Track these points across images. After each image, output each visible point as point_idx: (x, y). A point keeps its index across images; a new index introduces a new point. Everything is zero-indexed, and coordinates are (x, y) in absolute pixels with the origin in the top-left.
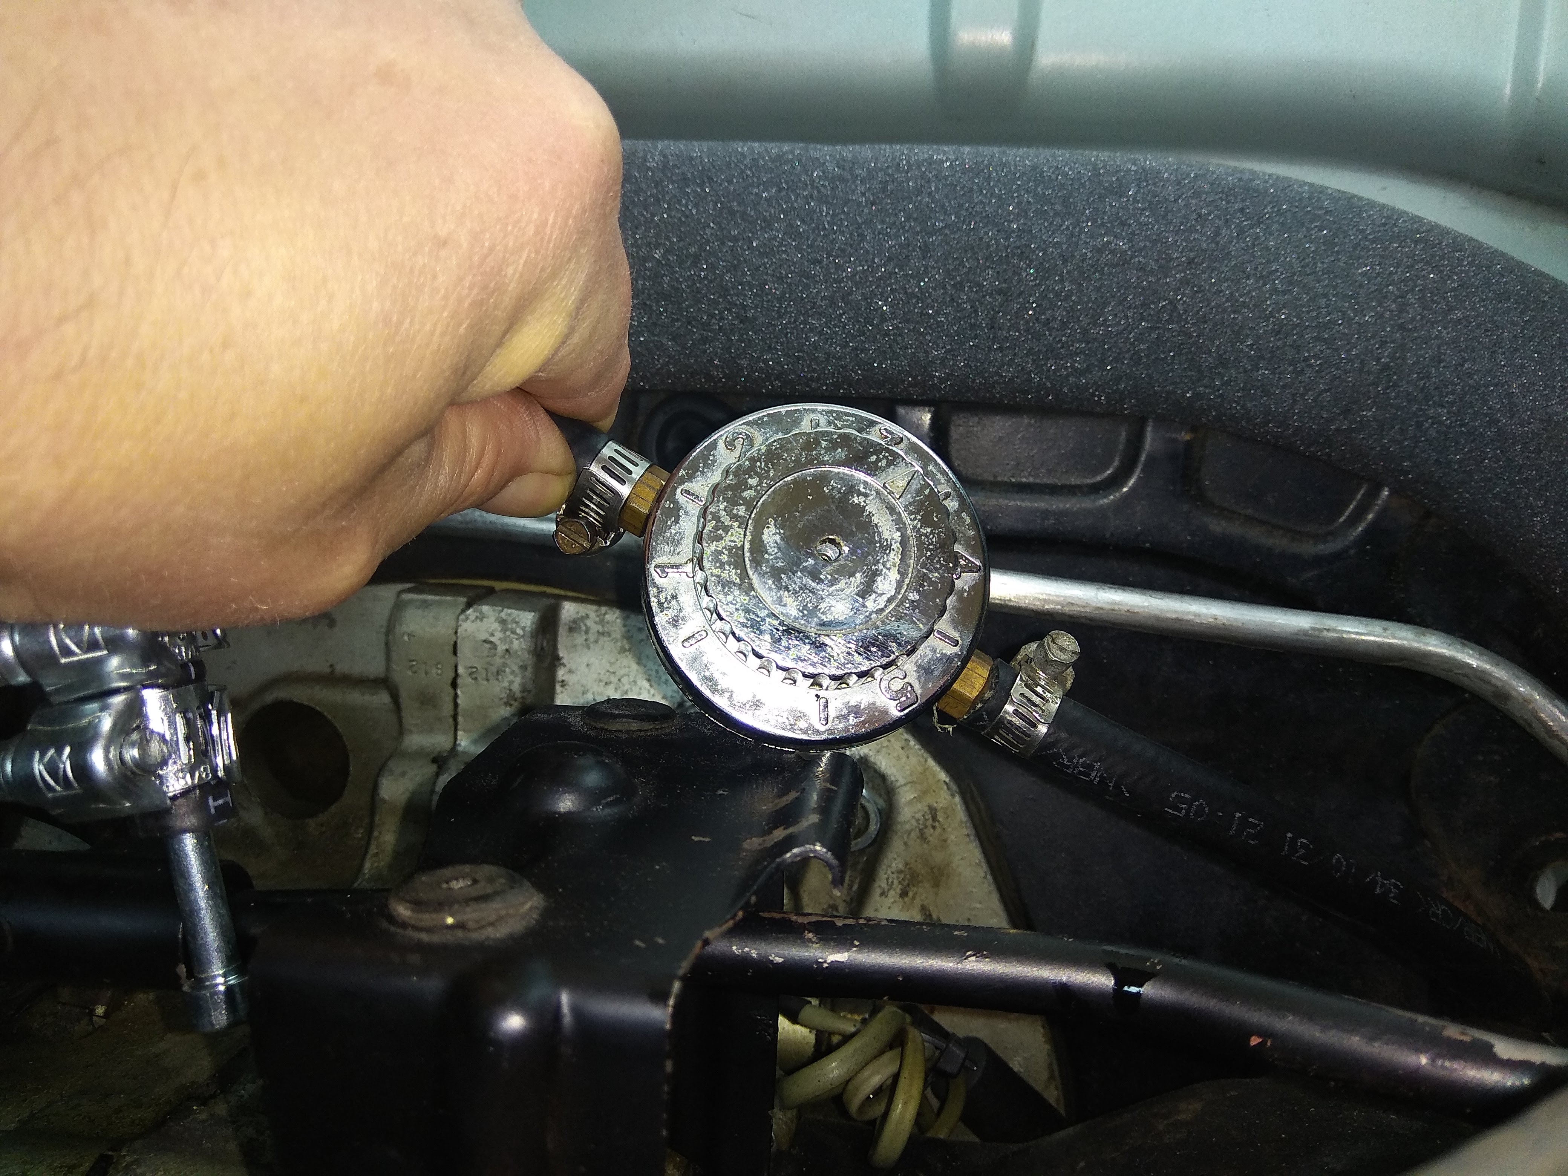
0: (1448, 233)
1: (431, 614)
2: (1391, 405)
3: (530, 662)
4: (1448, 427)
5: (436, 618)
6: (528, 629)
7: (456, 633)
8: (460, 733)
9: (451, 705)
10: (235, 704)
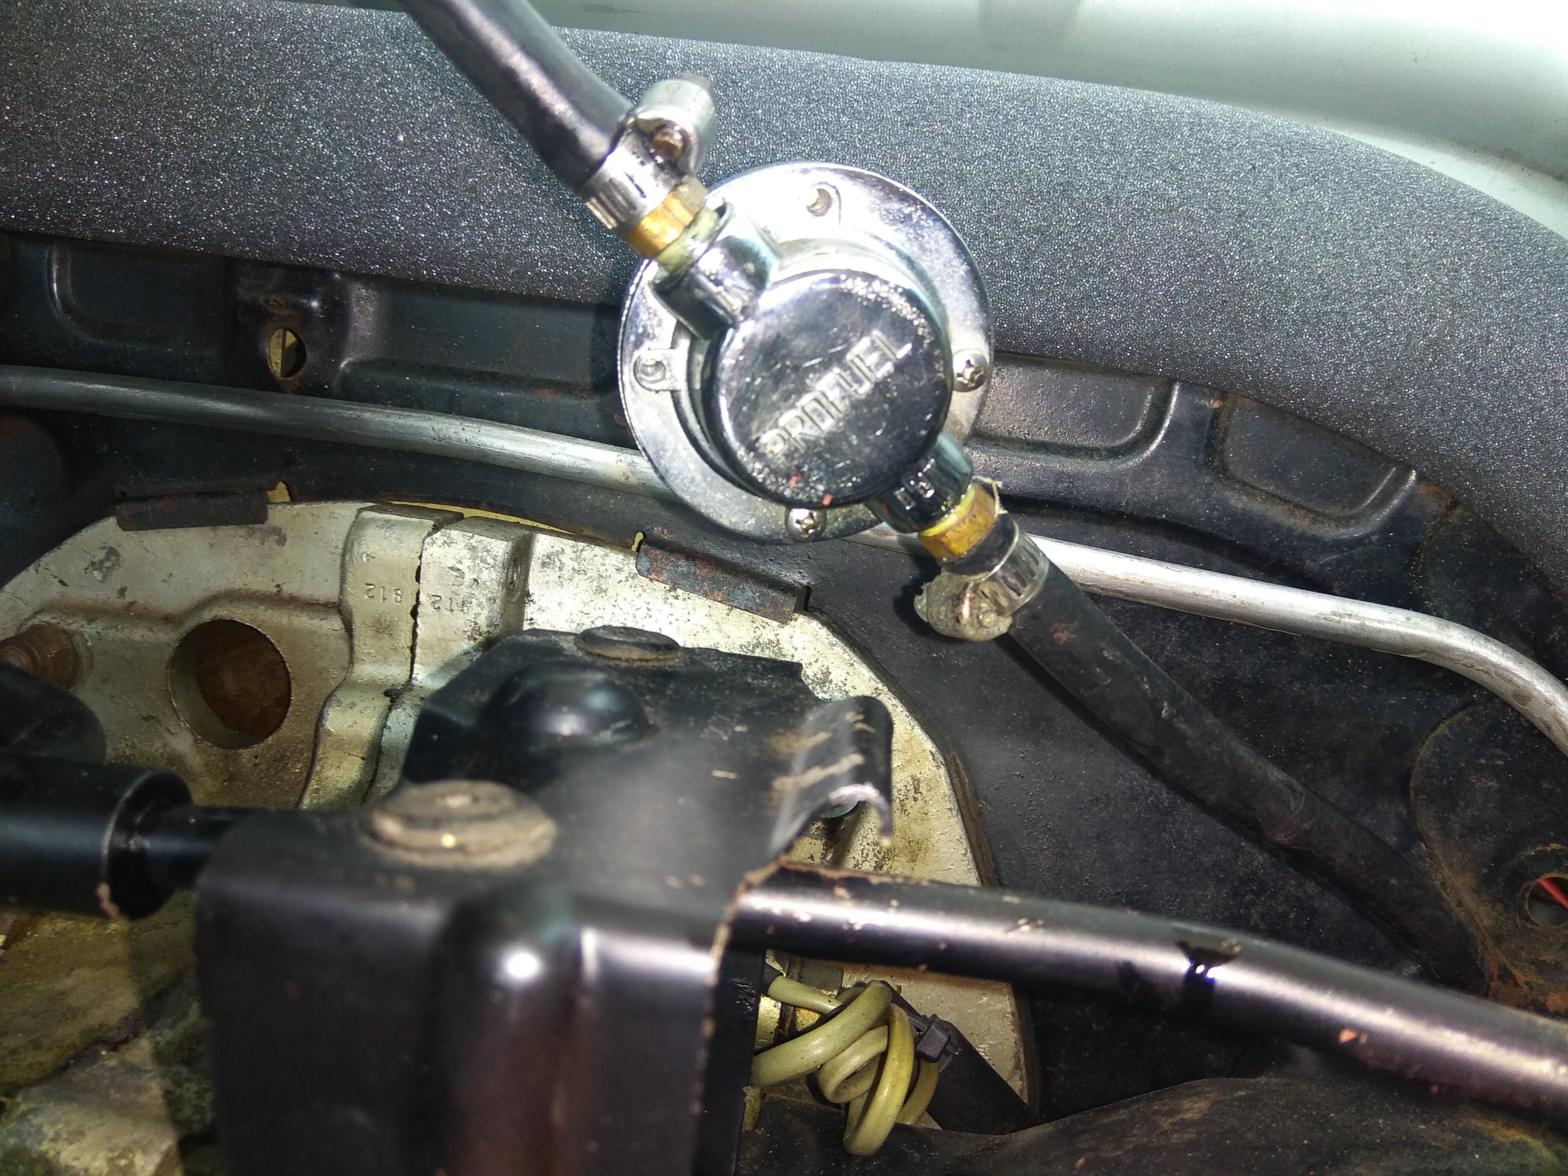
1: (395, 536)
3: (499, 594)
5: (399, 540)
6: (500, 559)
7: (420, 557)
8: (416, 666)
9: (410, 635)
10: (168, 620)
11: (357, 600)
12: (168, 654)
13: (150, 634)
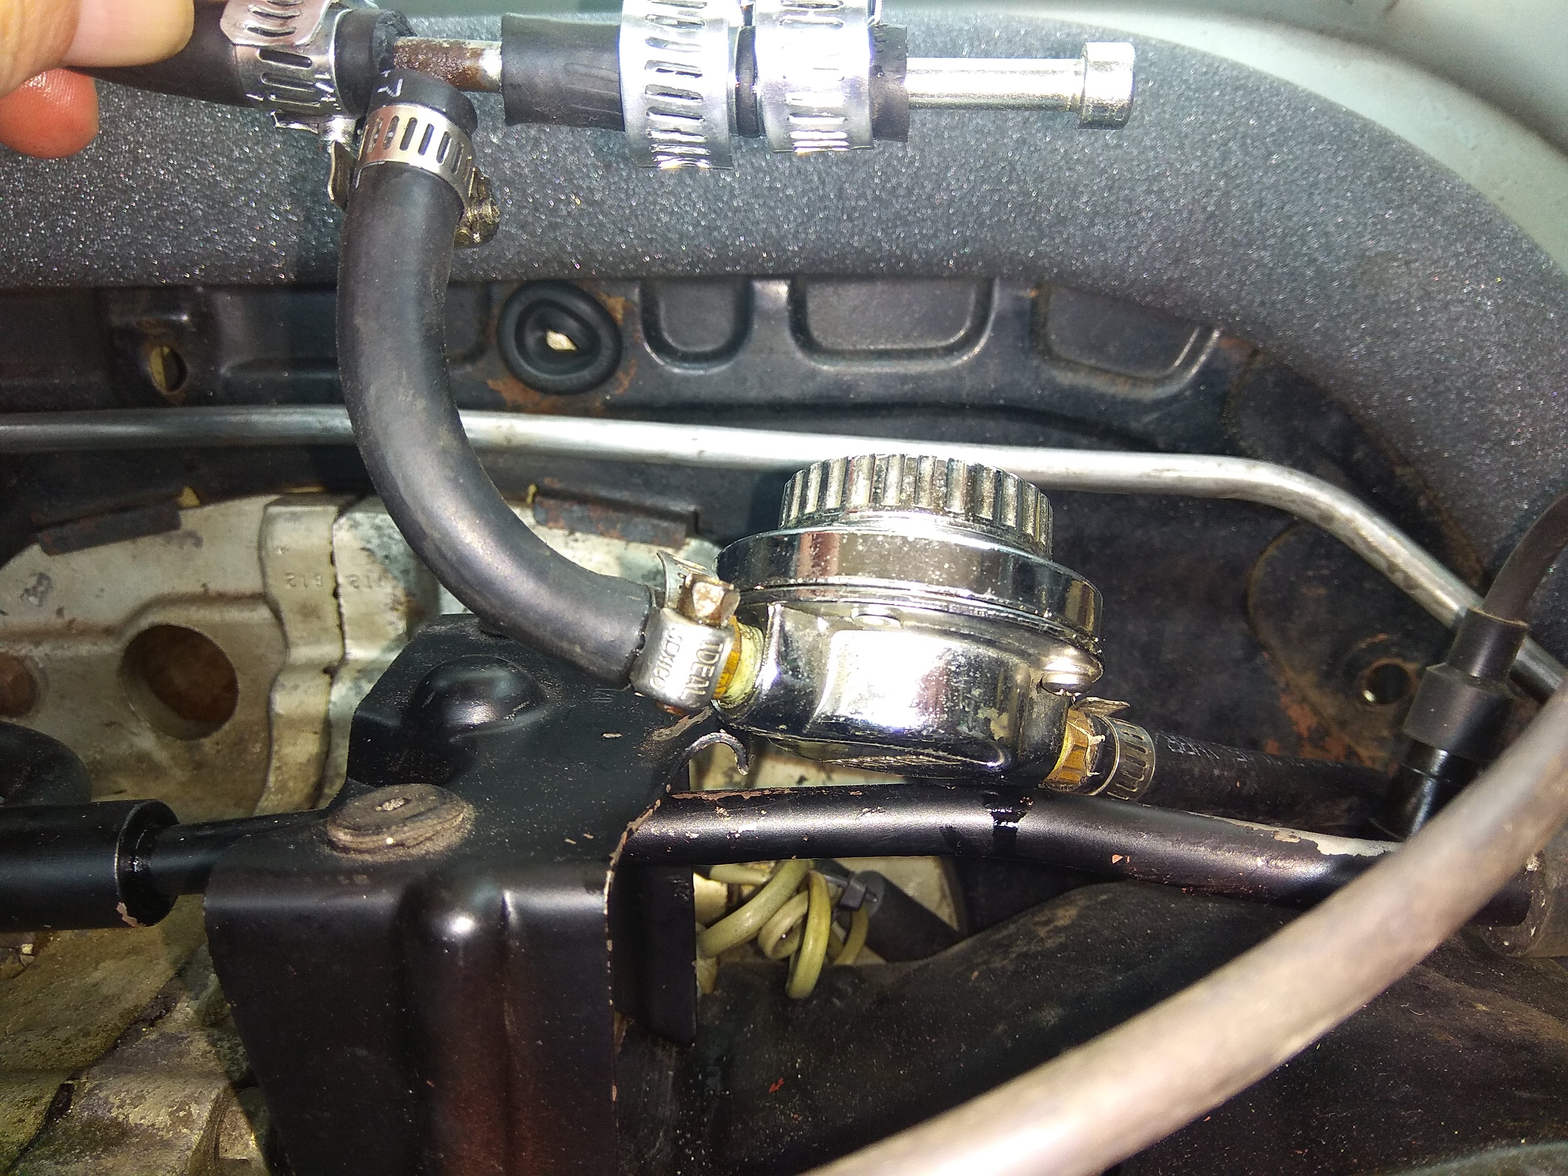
0: (1266, 78)
1: (303, 526)
2: (1219, 252)
3: (411, 566)
4: (1272, 269)
5: (308, 529)
7: (331, 543)
8: (347, 642)
9: (335, 615)
10: (109, 632)
11: (280, 590)
12: (116, 664)
13: (96, 648)
